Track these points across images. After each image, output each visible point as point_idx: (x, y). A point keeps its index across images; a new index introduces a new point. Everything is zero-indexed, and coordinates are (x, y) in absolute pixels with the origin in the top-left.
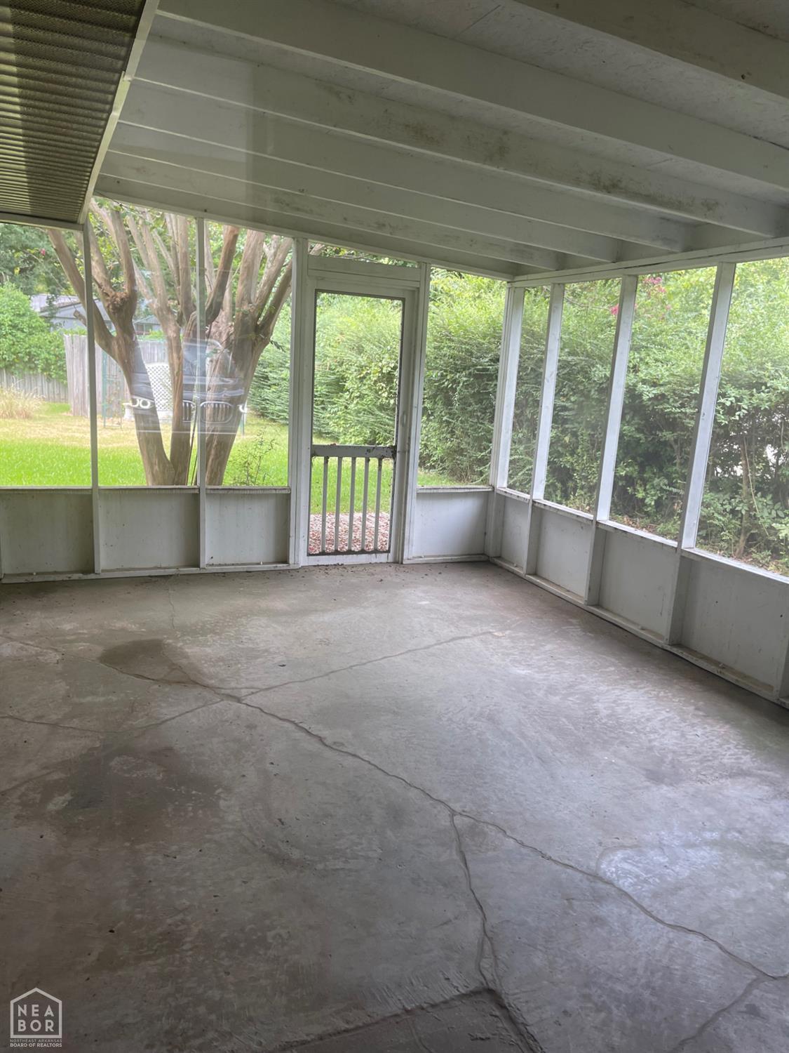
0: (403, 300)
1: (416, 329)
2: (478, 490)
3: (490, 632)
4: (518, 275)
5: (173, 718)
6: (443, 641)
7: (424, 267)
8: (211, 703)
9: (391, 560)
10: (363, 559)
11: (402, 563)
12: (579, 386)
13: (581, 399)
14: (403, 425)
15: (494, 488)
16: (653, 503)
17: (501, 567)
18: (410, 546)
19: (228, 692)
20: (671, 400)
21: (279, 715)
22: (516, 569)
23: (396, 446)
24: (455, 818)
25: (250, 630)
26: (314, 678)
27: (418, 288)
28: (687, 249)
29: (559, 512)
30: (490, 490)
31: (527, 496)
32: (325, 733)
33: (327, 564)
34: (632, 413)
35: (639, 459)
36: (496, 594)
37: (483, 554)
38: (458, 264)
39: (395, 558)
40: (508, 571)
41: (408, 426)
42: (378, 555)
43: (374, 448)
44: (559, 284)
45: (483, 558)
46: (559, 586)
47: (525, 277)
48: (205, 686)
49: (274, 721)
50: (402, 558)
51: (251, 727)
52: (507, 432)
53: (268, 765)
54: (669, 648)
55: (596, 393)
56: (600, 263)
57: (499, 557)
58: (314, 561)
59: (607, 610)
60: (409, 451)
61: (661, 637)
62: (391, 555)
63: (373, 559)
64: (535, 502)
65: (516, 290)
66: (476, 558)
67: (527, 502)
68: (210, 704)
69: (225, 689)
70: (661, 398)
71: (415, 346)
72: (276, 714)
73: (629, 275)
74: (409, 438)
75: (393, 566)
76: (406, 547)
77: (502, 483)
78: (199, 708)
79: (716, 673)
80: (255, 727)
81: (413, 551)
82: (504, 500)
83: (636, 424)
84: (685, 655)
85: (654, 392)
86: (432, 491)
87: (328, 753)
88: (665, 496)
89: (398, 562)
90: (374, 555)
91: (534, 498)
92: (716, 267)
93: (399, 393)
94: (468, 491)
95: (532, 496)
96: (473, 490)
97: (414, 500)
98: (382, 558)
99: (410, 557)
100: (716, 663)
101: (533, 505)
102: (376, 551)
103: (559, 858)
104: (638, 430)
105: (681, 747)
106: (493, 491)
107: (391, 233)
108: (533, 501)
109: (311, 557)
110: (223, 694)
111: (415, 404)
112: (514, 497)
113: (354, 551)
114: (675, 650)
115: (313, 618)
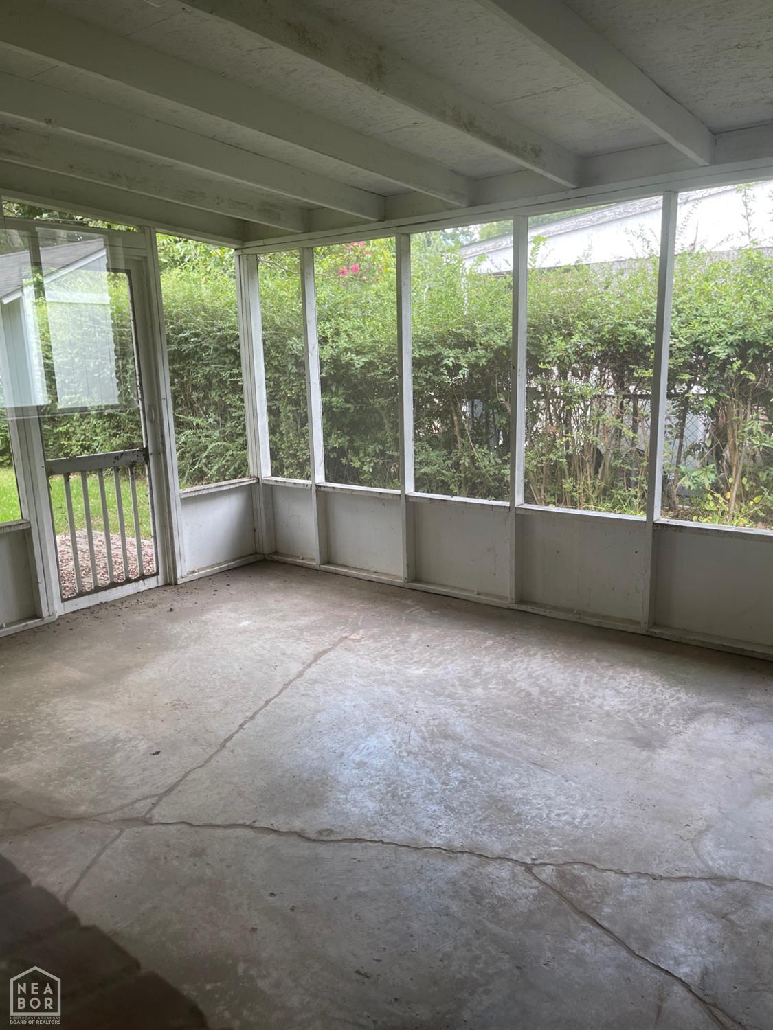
0: (128, 272)
1: (150, 307)
2: (243, 484)
3: (346, 638)
4: (249, 240)
5: (77, 884)
6: (309, 662)
7: (147, 231)
8: (109, 840)
9: (161, 583)
10: (130, 589)
11: (176, 584)
12: (272, 362)
13: (277, 375)
14: (151, 421)
15: (258, 479)
16: (371, 470)
17: (285, 563)
18: (183, 561)
19: (119, 814)
20: (380, 367)
21: (219, 822)
22: (304, 561)
23: (147, 447)
24: (533, 871)
25: (65, 718)
26: (211, 757)
27: (145, 257)
28: (473, 204)
29: (354, 493)
30: (255, 481)
31: (309, 482)
32: (297, 824)
33: (88, 606)
34: (335, 384)
35: (346, 430)
36: (308, 593)
37: (256, 553)
38: (182, 227)
39: (165, 579)
40: (296, 566)
41: (158, 422)
42: (146, 580)
43: (122, 454)
44: (308, 248)
45: (259, 557)
46: (362, 569)
47: (261, 242)
48: (80, 819)
49: (220, 833)
50: (176, 579)
51: (198, 853)
52: (263, 416)
53: (270, 899)
54: (516, 607)
55: (294, 367)
56: (368, 222)
57: (276, 553)
58: (71, 606)
59: (427, 583)
60: (164, 452)
61: (506, 598)
62: (160, 577)
63: (141, 586)
64: (320, 486)
65: (249, 257)
66: (252, 559)
67: (309, 487)
68: (112, 842)
69: (111, 812)
70: (370, 365)
71: (152, 326)
72: (213, 822)
73: (403, 234)
74: (163, 436)
75: (169, 589)
76: (178, 564)
77: (266, 473)
78: (99, 854)
79: (575, 620)
80: (203, 850)
81: (186, 568)
82: (270, 489)
83: (343, 394)
84: (536, 610)
85: (364, 360)
86: (197, 494)
87: (322, 851)
88: (381, 462)
89: (171, 583)
90: (141, 581)
91: (317, 482)
92: (512, 221)
93: (141, 384)
94: (234, 486)
95: (314, 480)
96: (237, 485)
97: (179, 508)
98: (151, 583)
99: (185, 574)
100: (571, 611)
101: (317, 490)
102: (143, 577)
103: (668, 872)
104: (347, 401)
105: (629, 704)
106: (258, 482)
107: (128, 187)
108: (316, 486)
109: (66, 603)
110: (115, 821)
111: (163, 395)
112: (290, 485)
113: (118, 583)
114: (523, 608)
115: (134, 679)
